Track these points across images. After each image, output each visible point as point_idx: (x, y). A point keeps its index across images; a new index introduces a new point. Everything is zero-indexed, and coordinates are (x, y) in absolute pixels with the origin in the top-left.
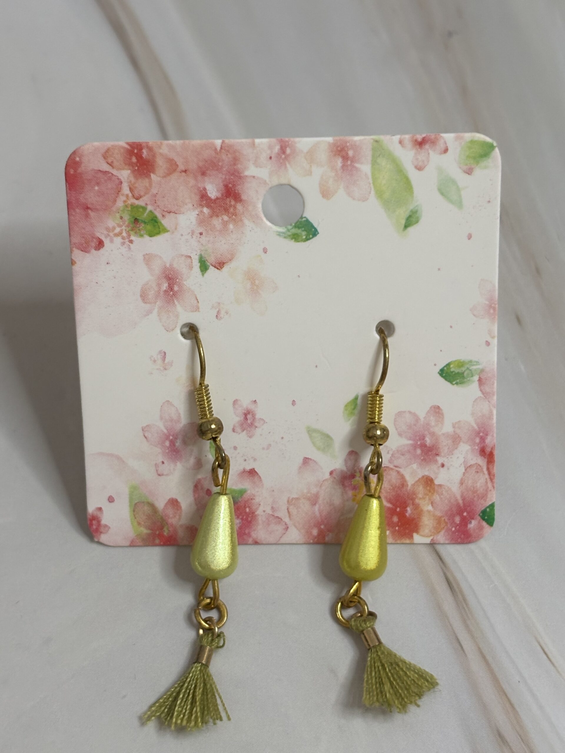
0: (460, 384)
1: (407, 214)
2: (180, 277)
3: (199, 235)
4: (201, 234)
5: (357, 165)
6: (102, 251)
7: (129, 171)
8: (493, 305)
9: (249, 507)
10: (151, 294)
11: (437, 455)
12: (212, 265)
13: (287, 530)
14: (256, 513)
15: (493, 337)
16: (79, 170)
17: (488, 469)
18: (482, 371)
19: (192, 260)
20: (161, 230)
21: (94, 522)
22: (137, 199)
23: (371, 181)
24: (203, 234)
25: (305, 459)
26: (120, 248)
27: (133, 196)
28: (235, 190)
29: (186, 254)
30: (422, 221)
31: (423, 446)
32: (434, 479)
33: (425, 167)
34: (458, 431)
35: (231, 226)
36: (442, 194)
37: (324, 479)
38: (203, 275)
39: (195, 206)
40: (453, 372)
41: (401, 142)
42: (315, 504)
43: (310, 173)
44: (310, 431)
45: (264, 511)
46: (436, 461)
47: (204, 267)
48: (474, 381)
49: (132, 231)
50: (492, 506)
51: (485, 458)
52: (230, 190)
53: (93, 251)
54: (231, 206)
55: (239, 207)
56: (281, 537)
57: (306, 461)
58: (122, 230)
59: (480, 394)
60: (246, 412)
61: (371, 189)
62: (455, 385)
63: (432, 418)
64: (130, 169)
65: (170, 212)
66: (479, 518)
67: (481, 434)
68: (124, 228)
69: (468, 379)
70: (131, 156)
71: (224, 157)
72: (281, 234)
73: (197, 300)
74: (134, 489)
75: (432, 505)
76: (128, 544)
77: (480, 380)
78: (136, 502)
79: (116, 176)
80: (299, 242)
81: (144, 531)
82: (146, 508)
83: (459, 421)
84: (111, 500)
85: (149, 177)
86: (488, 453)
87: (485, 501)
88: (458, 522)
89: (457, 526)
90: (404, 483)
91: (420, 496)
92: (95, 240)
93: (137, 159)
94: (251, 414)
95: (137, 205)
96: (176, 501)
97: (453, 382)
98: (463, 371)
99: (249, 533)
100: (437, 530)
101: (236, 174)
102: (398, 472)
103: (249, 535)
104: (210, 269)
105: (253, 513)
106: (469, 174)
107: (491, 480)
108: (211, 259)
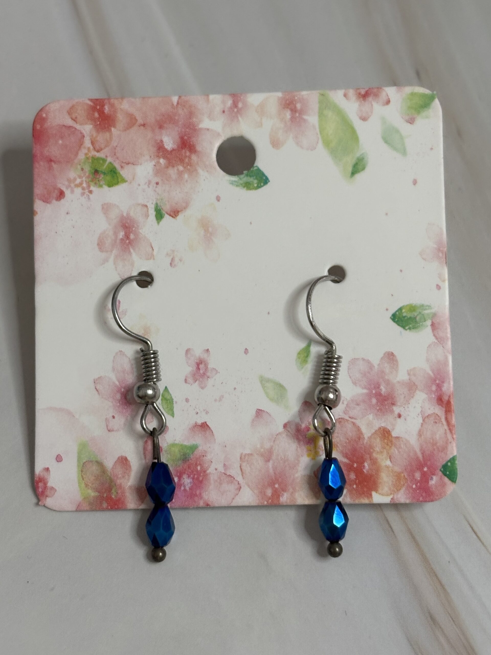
0: (413, 328)
1: (354, 161)
2: (136, 226)
3: (155, 185)
4: (157, 183)
5: (305, 117)
6: (63, 201)
7: (91, 126)
8: (441, 249)
9: (200, 464)
10: (108, 242)
11: (393, 404)
12: (167, 214)
13: (239, 491)
14: (208, 472)
15: (444, 281)
16: (46, 125)
17: (446, 419)
18: (434, 315)
19: (148, 209)
20: (119, 180)
21: (41, 485)
22: (98, 151)
23: (318, 130)
24: (160, 184)
25: (258, 411)
26: (80, 199)
27: (94, 149)
28: (190, 142)
29: (143, 203)
30: (368, 169)
31: (378, 395)
32: (391, 430)
33: (369, 118)
34: (413, 378)
35: (186, 176)
36: (386, 142)
37: (278, 432)
38: (158, 223)
39: (152, 157)
40: (405, 317)
41: (345, 95)
42: (269, 461)
43: (260, 125)
44: (263, 381)
45: (216, 469)
46: (392, 412)
47: (159, 216)
48: (427, 326)
49: (92, 182)
50: (453, 460)
51: (443, 407)
52: (186, 142)
53: (54, 201)
54: (186, 157)
55: (194, 157)
56: (233, 499)
57: (259, 413)
58: (82, 181)
59: (433, 339)
60: (198, 361)
61: (318, 139)
62: (408, 330)
63: (386, 365)
64: (92, 124)
65: (128, 163)
66: (441, 473)
67: (437, 382)
68: (84, 179)
69: (421, 324)
70: (94, 111)
71: (180, 111)
72: (234, 183)
73: (152, 248)
74: (83, 447)
75: (390, 460)
76: (74, 509)
77: (433, 325)
78: (84, 461)
79: (78, 130)
80: (250, 189)
81: (92, 494)
82: (94, 468)
83: (414, 368)
84: (59, 459)
85: (110, 131)
86: (445, 402)
87: (446, 454)
88: (419, 479)
89: (417, 484)
90: (359, 435)
91: (377, 449)
92: (56, 191)
93: (99, 114)
94: (203, 363)
95: (98, 157)
96: (126, 459)
97: (406, 327)
98: (416, 316)
99: (200, 494)
100: (397, 488)
101: (192, 127)
102: (354, 424)
103: (200, 496)
104: (165, 217)
105: (205, 472)
106: (411, 123)
107: (451, 430)
108: (166, 207)
